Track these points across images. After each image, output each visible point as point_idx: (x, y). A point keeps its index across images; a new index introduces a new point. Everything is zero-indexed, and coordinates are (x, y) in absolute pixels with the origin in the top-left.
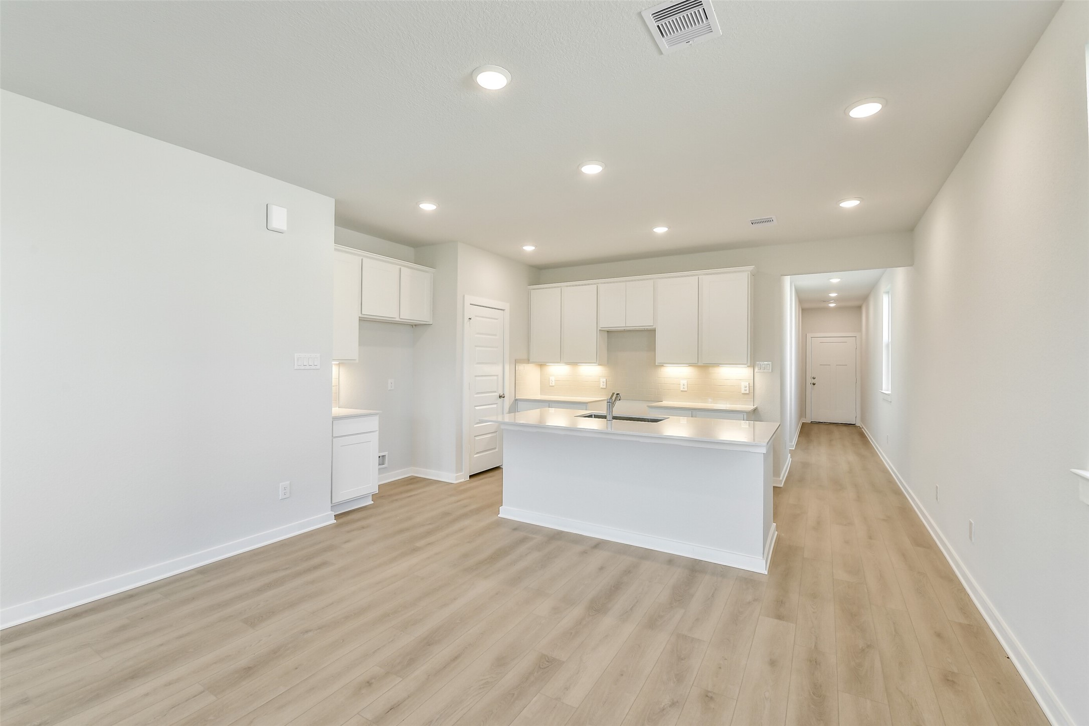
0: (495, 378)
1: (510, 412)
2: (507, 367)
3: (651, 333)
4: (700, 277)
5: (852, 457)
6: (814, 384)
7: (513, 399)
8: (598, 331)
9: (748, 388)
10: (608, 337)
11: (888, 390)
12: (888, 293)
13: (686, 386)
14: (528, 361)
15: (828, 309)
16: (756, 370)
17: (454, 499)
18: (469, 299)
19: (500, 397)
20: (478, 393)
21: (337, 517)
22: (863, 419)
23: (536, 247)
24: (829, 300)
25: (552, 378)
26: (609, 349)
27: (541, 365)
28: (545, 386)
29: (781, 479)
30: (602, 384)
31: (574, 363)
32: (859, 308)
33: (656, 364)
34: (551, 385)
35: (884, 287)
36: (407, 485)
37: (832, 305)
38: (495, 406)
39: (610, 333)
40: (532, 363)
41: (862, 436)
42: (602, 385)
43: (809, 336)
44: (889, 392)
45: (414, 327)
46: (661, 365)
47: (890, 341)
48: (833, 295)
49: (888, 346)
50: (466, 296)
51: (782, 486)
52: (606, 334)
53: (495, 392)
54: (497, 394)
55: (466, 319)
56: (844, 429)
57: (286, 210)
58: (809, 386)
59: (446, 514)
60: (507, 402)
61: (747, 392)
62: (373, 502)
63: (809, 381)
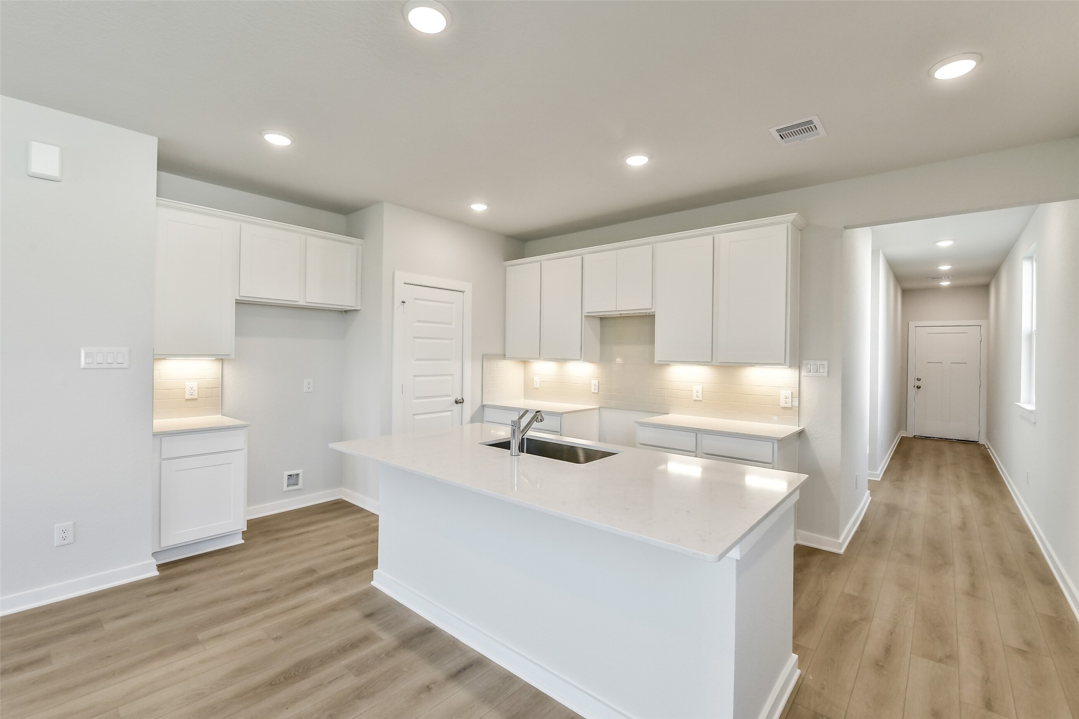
0: (449, 378)
1: (473, 420)
2: (468, 365)
3: (649, 318)
4: (716, 236)
5: (968, 499)
6: (919, 387)
7: (478, 404)
8: (583, 315)
9: (790, 400)
10: (601, 326)
11: (1029, 402)
12: (1030, 258)
13: (700, 394)
14: (504, 356)
15: (938, 289)
16: (803, 373)
17: (351, 542)
18: (401, 276)
19: (456, 402)
20: (418, 398)
21: (160, 567)
22: (989, 434)
23: (489, 205)
24: (939, 277)
25: (537, 379)
26: (603, 341)
27: (525, 362)
28: (529, 390)
29: (840, 541)
30: (593, 387)
31: (562, 360)
32: (986, 287)
33: (656, 362)
34: (535, 387)
35: (1024, 249)
36: (320, 513)
37: (945, 283)
38: (449, 413)
39: (604, 320)
40: (511, 358)
41: (988, 461)
42: (594, 389)
43: (912, 324)
44: (1032, 407)
45: (344, 313)
46: (666, 364)
47: (1034, 328)
48: (945, 268)
49: (1030, 337)
50: (396, 273)
51: (842, 551)
52: (598, 322)
53: (449, 396)
54: (453, 399)
55: (397, 303)
56: (961, 448)
57: (57, 149)
58: (912, 391)
59: (311, 571)
60: (468, 409)
61: (789, 405)
62: (243, 542)
63: (912, 383)
